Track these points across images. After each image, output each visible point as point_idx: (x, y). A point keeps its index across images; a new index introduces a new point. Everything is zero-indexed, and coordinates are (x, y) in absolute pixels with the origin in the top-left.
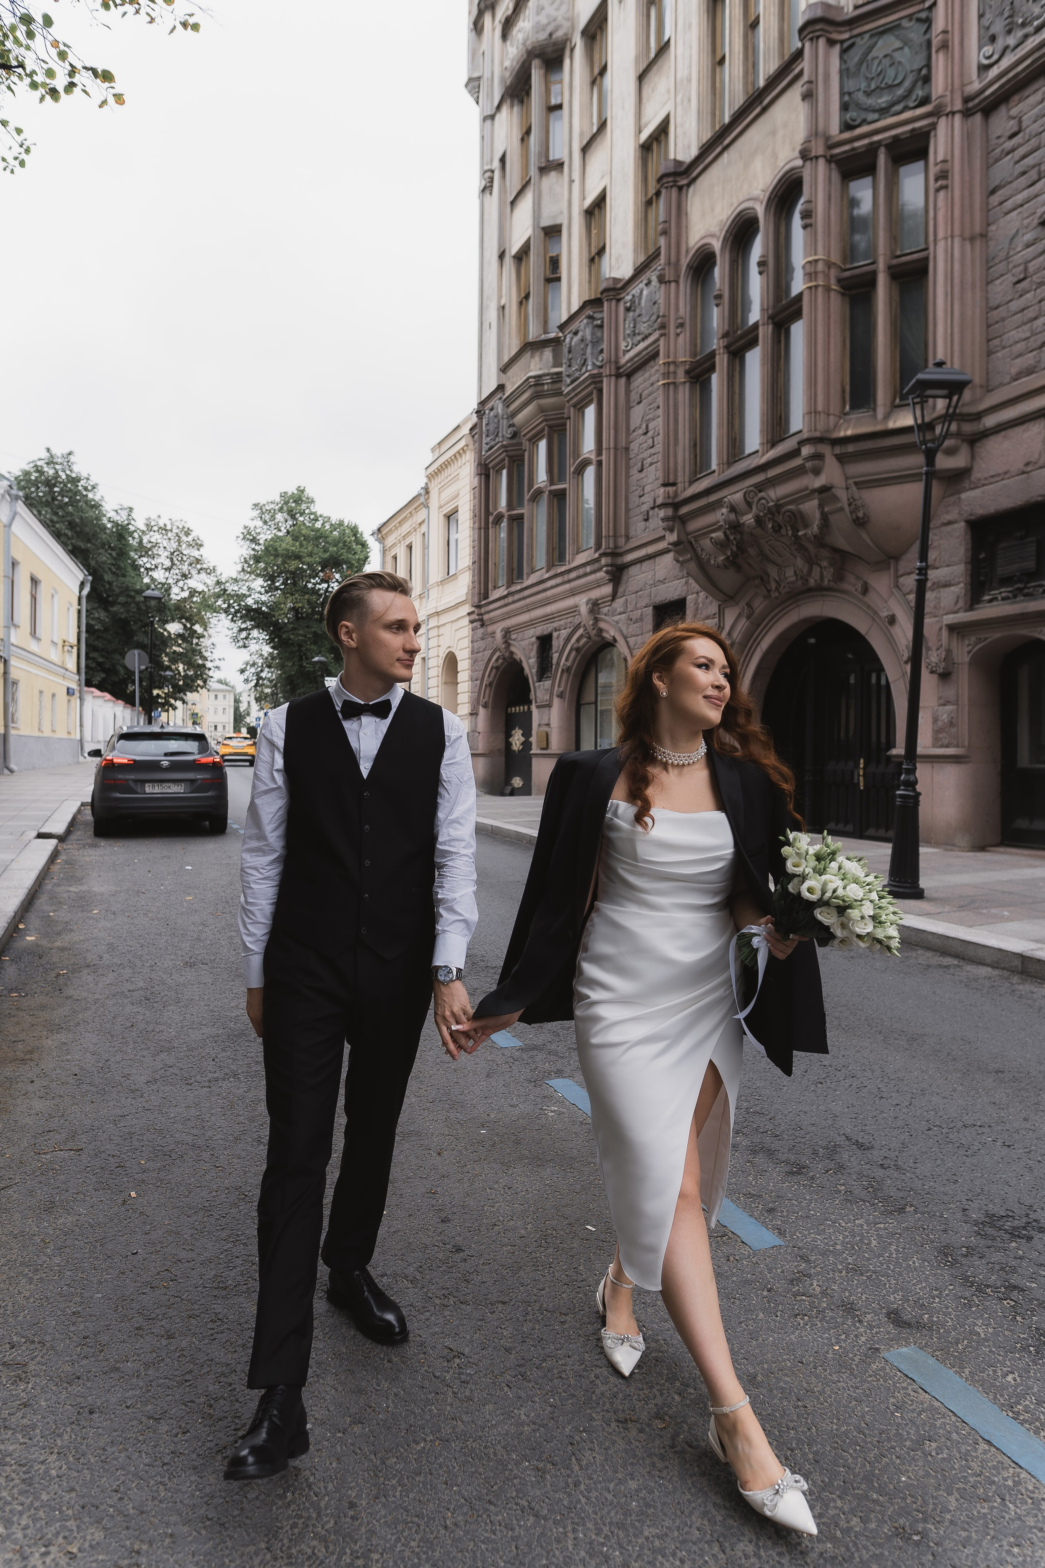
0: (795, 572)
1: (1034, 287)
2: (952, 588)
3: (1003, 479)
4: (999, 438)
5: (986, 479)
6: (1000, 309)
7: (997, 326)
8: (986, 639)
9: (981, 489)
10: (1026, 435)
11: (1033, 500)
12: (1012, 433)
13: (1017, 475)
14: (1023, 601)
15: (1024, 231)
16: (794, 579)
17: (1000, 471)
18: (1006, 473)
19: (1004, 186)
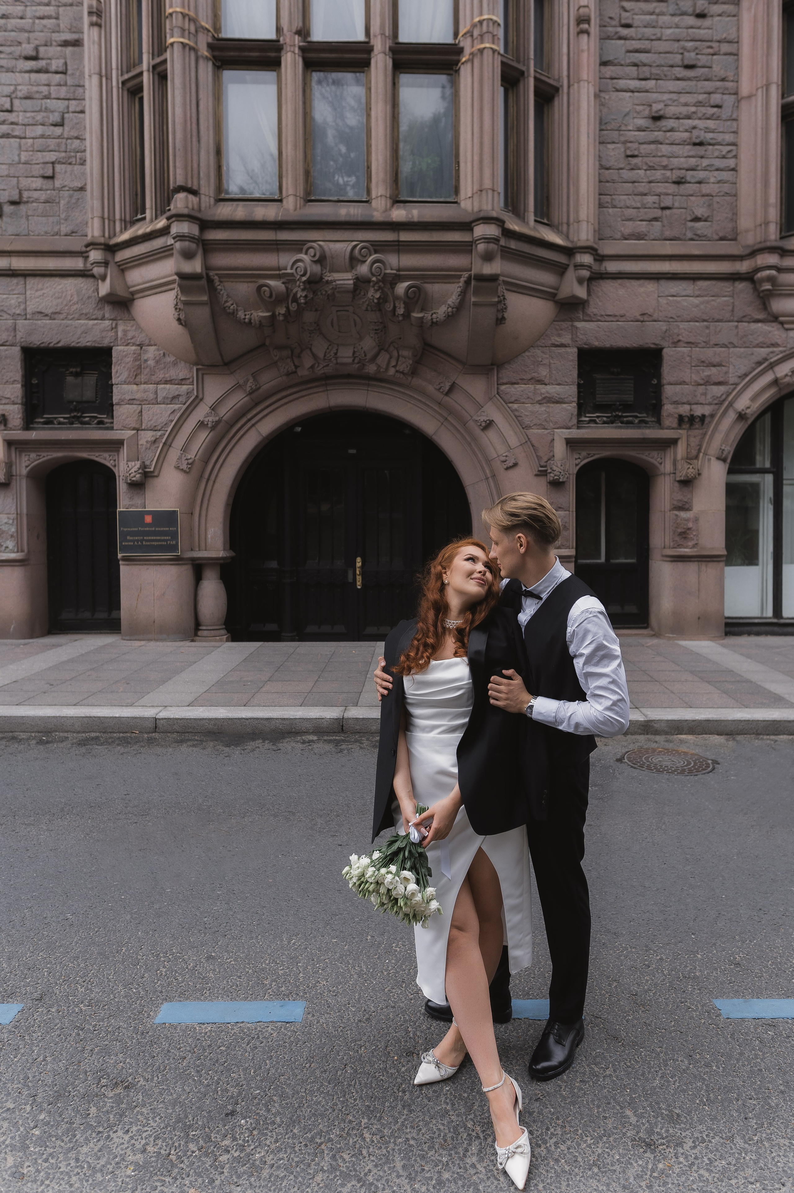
0: (354, 352)
1: (645, 168)
2: (564, 405)
3: (618, 321)
4: (617, 283)
5: (602, 315)
6: (611, 171)
7: (607, 184)
8: (594, 454)
9: (596, 323)
10: (642, 290)
11: (647, 346)
12: (627, 282)
13: (632, 321)
14: (620, 427)
15: (635, 115)
16: (350, 360)
17: (617, 314)
18: (622, 316)
19: (616, 65)
